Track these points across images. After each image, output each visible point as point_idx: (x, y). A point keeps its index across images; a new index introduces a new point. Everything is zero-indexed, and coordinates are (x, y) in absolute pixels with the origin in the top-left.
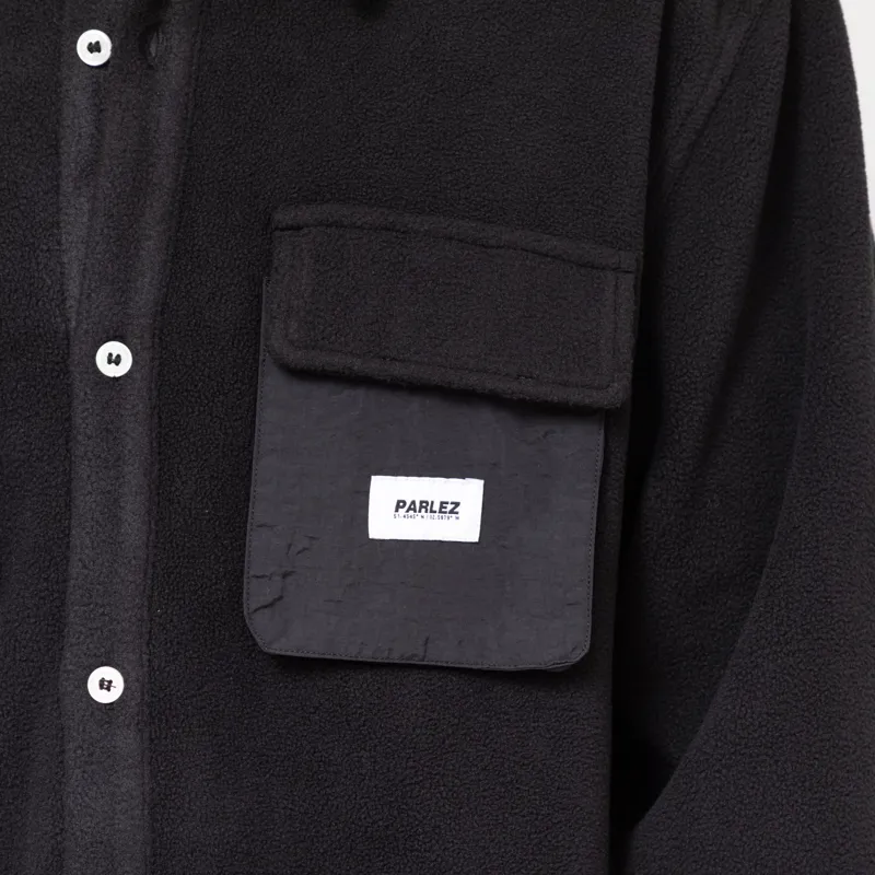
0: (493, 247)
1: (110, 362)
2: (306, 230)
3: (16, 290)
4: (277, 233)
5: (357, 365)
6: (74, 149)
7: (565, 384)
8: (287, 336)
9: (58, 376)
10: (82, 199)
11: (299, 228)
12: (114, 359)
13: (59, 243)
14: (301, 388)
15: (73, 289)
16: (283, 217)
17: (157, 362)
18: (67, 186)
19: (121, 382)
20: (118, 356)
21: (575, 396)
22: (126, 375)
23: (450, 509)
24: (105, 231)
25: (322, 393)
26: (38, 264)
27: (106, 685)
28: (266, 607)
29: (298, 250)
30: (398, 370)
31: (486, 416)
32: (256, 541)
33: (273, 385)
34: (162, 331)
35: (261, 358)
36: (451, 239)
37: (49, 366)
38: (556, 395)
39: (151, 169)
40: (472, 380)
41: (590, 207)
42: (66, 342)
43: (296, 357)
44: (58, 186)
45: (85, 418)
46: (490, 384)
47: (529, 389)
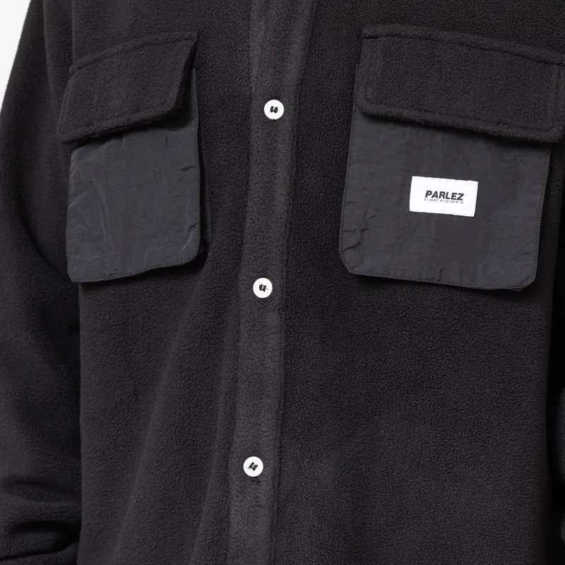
0: (486, 50)
1: (272, 111)
2: (380, 39)
3: (224, 72)
4: (365, 40)
5: (405, 113)
7: (525, 128)
8: (366, 96)
9: (245, 119)
10: (262, 23)
11: (376, 37)
12: (274, 109)
13: (249, 47)
14: (374, 127)
15: (254, 72)
16: (367, 31)
17: (297, 112)
18: (254, 16)
20: (277, 108)
21: (532, 135)
22: (280, 118)
23: (458, 197)
24: (272, 39)
25: (387, 130)
26: (237, 58)
27: (263, 288)
28: (351, 248)
29: (375, 49)
30: (428, 117)
31: (481, 146)
32: (347, 211)
33: (359, 124)
34: (300, 94)
35: (354, 109)
36: (462, 45)
37: (240, 114)
38: (520, 134)
39: (298, 5)
40: (471, 124)
41: (546, 29)
42: (249, 100)
43: (372, 109)
44: (249, 16)
45: (257, 141)
46: (481, 126)
47: (504, 130)
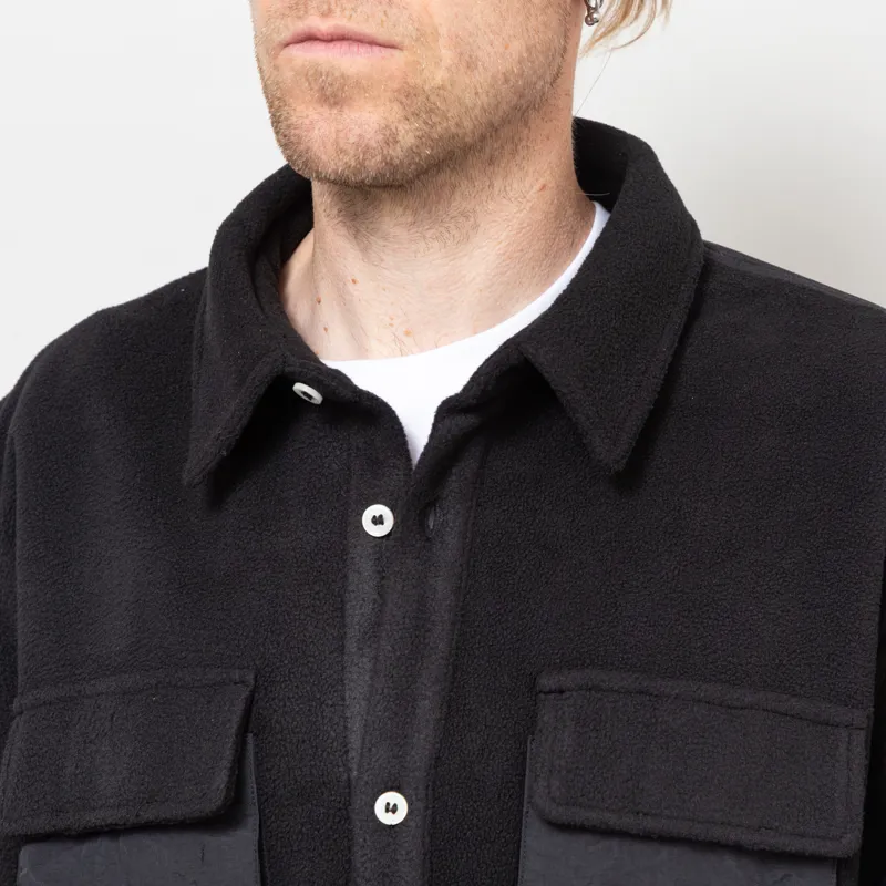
0: (736, 708)
1: (387, 810)
2: (567, 694)
3: (304, 741)
4: (542, 696)
5: (612, 820)
6: (359, 612)
7: (802, 836)
8: (549, 793)
9: (340, 821)
10: (365, 660)
11: (561, 692)
12: (391, 808)
13: (343, 699)
14: (561, 840)
15: (355, 740)
16: (546, 682)
17: (430, 812)
18: (351, 646)
19: (397, 829)
20: (395, 805)
21: (811, 846)
22: (401, 823)
24: (385, 690)
25: (580, 843)
26: (323, 718)
29: (560, 713)
30: (650, 824)
31: (730, 862)
33: (535, 836)
34: (434, 782)
35: (525, 810)
36: (699, 701)
37: (332, 811)
38: (795, 845)
39: (428, 634)
40: (717, 833)
41: (826, 669)
42: (347, 790)
43: (559, 813)
44: (343, 646)
45: (364, 860)
46: (733, 836)
47: (770, 840)
